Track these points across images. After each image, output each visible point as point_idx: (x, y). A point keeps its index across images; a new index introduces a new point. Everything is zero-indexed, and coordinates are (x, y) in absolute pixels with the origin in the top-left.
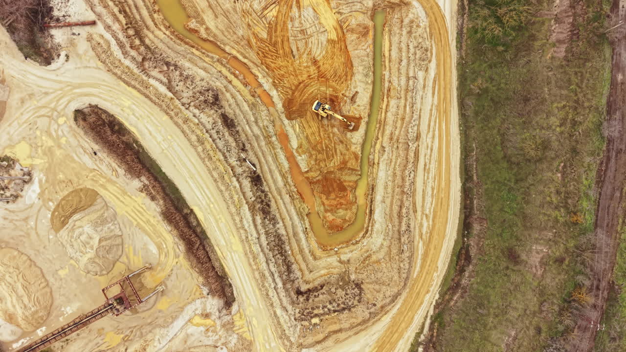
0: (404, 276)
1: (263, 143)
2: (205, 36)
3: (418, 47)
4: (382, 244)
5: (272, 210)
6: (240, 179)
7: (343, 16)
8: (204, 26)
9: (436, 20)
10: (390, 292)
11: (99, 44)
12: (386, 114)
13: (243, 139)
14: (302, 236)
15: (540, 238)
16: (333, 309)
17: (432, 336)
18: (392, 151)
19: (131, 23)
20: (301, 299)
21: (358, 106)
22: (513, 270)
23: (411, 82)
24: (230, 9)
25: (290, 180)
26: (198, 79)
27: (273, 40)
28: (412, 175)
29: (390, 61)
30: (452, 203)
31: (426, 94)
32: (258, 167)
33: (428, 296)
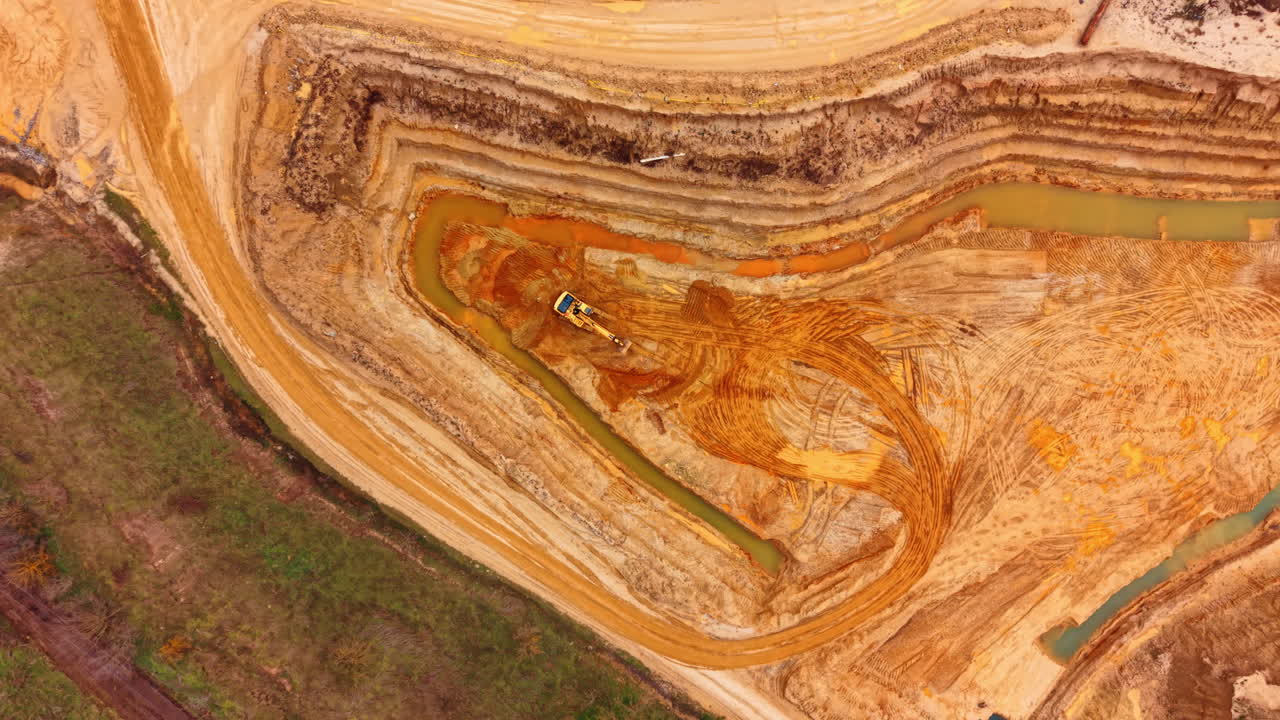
0: (283, 298)
1: (682, 210)
2: (938, 231)
3: (670, 585)
4: (366, 299)
5: (552, 143)
6: (640, 121)
7: (811, 496)
8: (955, 241)
9: (694, 647)
10: (270, 253)
11: (1040, 26)
12: (594, 457)
13: (709, 176)
14: (475, 170)
15: (189, 570)
16: (305, 134)
17: (148, 280)
18: (519, 425)
19: (1042, 111)
20: (359, 92)
21: (638, 419)
22: (165, 487)
23: (616, 533)
24: (956, 307)
25: (588, 215)
26: (868, 167)
27: (851, 347)
28: (451, 428)
29: (679, 522)
30: (357, 465)
31: (578, 546)
32: (645, 171)
33: (221, 315)
